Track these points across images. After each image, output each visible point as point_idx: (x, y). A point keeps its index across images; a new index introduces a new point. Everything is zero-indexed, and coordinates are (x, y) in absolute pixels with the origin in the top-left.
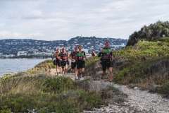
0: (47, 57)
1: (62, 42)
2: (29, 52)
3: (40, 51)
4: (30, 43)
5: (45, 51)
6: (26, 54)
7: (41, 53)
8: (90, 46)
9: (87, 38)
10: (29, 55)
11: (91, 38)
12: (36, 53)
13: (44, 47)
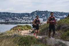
0: (17, 23)
1: (26, 14)
2: (6, 20)
3: (13, 19)
4: (7, 15)
5: (16, 20)
6: (4, 22)
7: (13, 21)
8: (44, 16)
9: (42, 11)
10: (6, 22)
11: (45, 11)
12: (10, 21)
13: (15, 17)
